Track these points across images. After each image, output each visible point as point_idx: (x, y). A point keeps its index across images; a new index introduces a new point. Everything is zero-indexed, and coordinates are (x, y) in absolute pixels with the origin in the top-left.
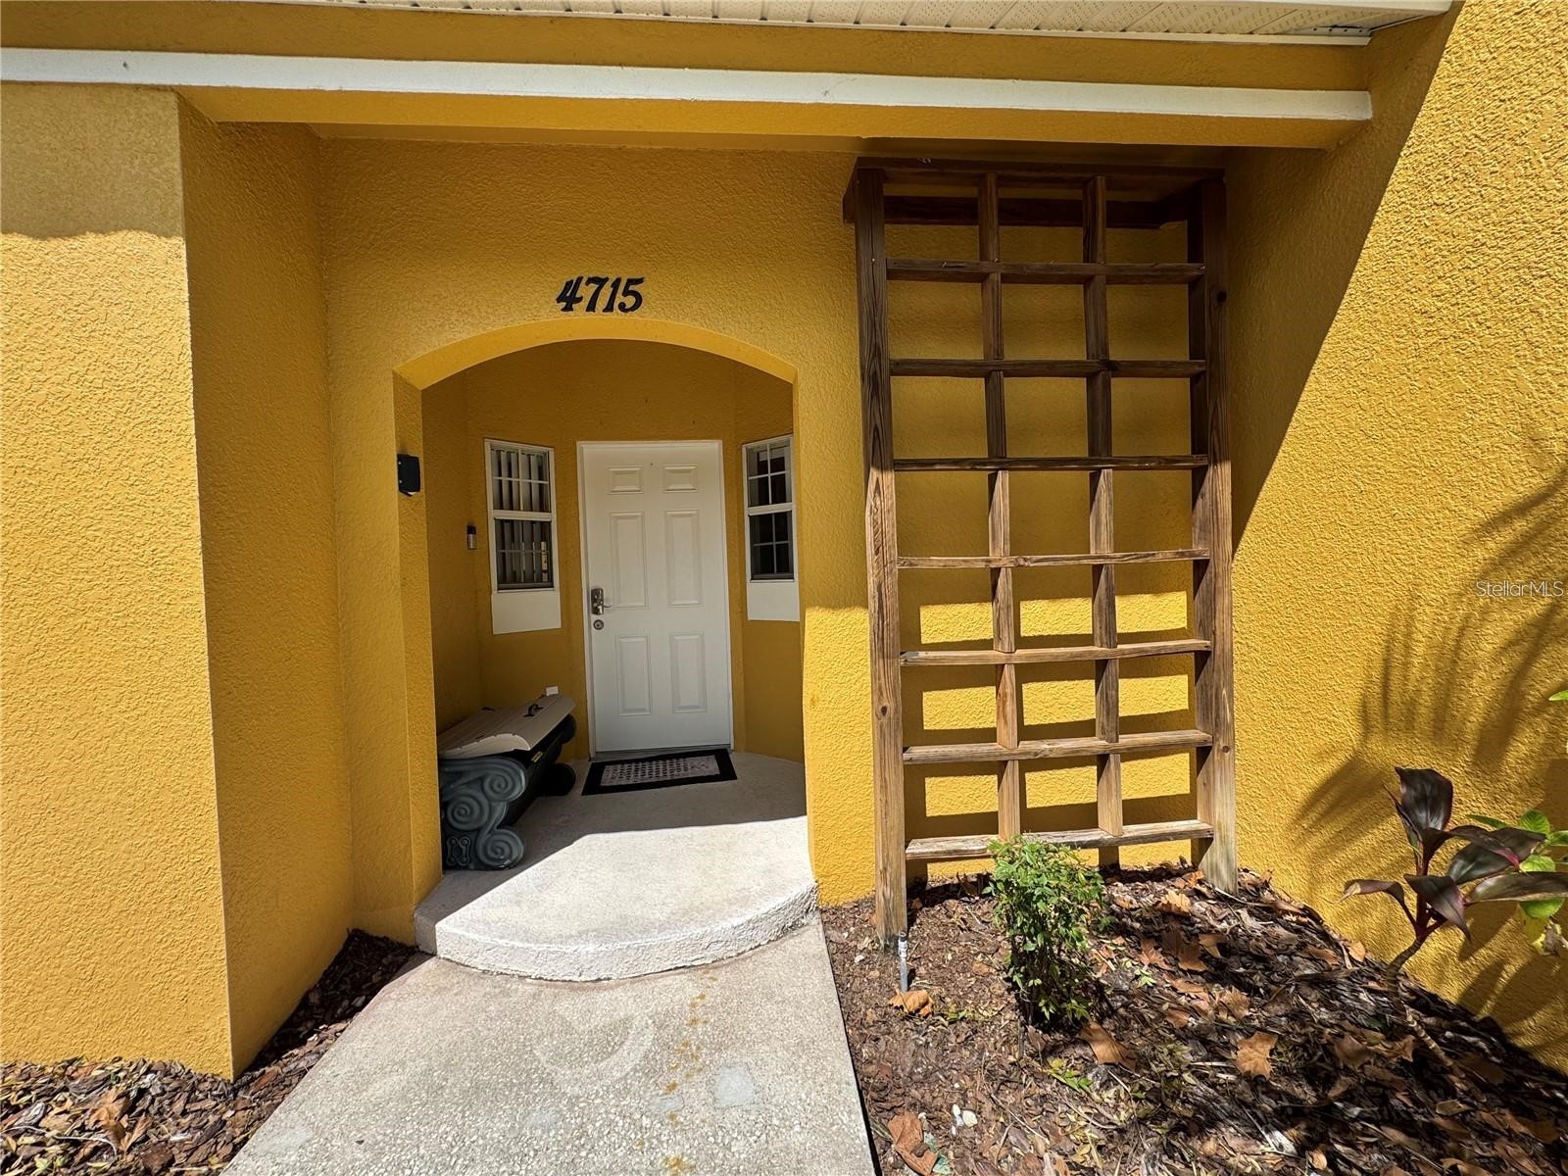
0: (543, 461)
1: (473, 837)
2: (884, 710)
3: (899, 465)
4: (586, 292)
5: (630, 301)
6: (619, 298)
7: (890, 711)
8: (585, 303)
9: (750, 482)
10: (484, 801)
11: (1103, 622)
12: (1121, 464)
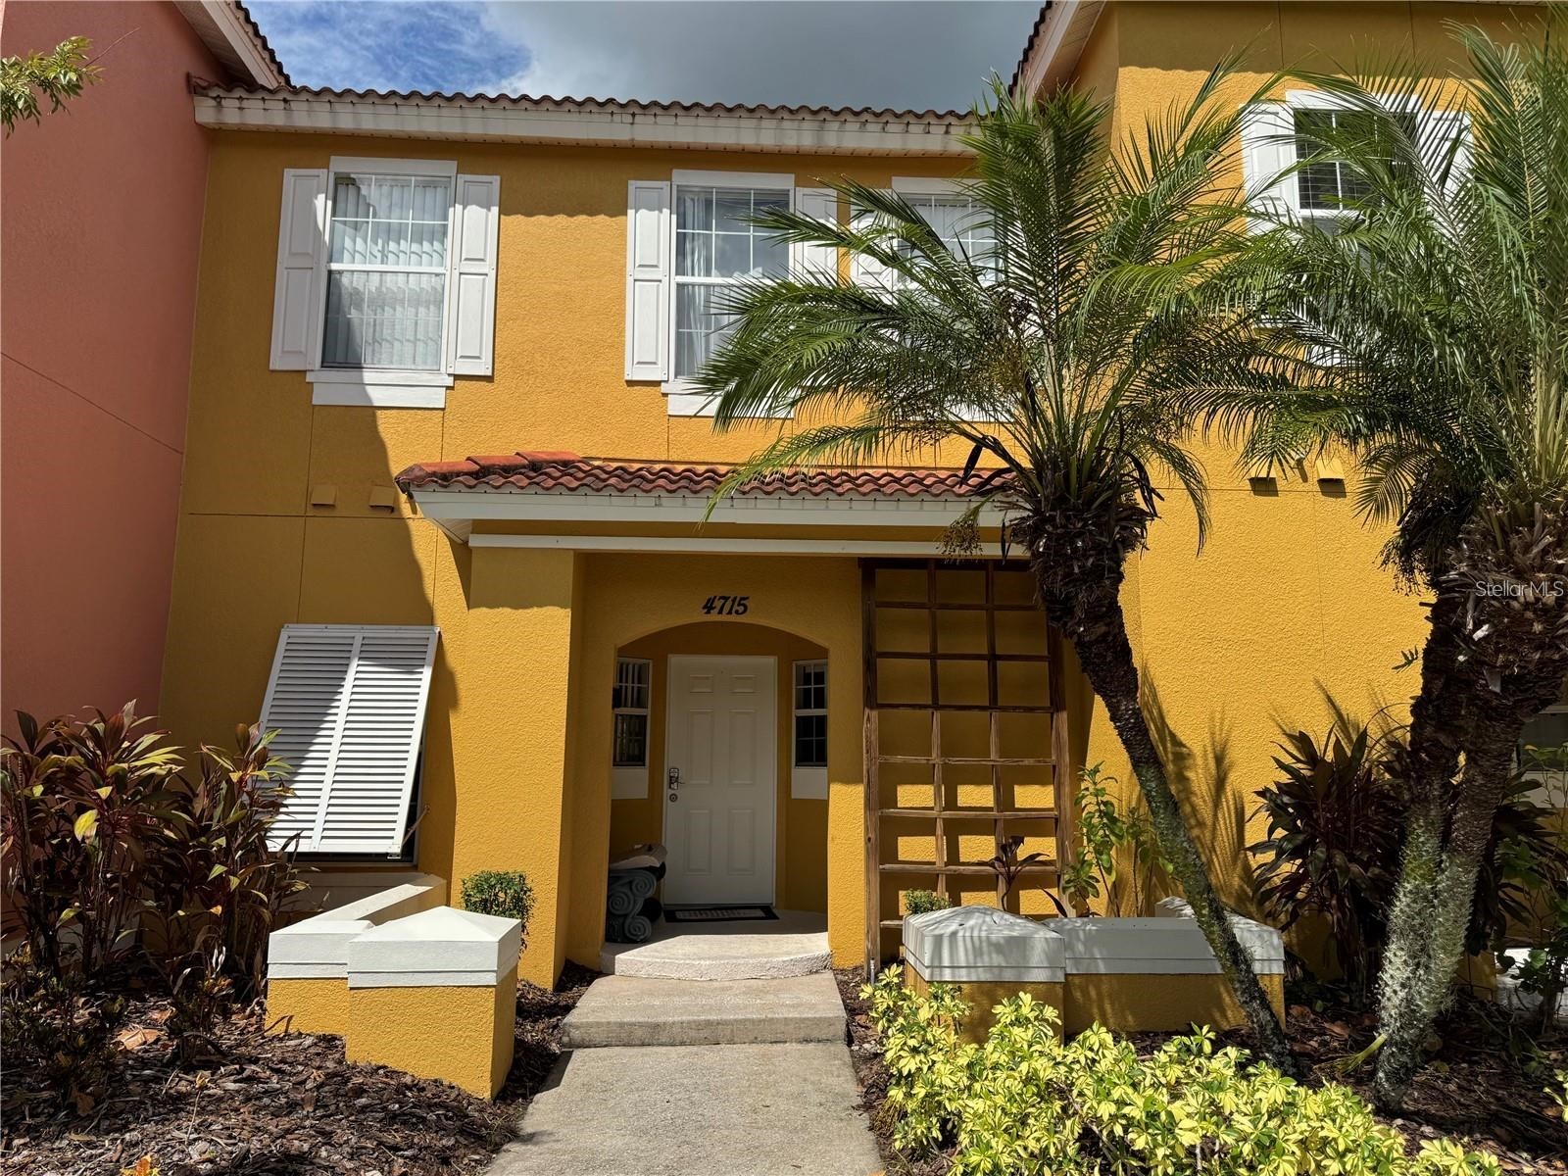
0: (643, 669)
1: (621, 920)
2: (869, 839)
3: (879, 706)
4: (718, 604)
5: (741, 609)
6: (736, 607)
7: (873, 840)
8: (717, 610)
9: (797, 690)
10: (632, 897)
11: (1005, 799)
12: (1003, 709)
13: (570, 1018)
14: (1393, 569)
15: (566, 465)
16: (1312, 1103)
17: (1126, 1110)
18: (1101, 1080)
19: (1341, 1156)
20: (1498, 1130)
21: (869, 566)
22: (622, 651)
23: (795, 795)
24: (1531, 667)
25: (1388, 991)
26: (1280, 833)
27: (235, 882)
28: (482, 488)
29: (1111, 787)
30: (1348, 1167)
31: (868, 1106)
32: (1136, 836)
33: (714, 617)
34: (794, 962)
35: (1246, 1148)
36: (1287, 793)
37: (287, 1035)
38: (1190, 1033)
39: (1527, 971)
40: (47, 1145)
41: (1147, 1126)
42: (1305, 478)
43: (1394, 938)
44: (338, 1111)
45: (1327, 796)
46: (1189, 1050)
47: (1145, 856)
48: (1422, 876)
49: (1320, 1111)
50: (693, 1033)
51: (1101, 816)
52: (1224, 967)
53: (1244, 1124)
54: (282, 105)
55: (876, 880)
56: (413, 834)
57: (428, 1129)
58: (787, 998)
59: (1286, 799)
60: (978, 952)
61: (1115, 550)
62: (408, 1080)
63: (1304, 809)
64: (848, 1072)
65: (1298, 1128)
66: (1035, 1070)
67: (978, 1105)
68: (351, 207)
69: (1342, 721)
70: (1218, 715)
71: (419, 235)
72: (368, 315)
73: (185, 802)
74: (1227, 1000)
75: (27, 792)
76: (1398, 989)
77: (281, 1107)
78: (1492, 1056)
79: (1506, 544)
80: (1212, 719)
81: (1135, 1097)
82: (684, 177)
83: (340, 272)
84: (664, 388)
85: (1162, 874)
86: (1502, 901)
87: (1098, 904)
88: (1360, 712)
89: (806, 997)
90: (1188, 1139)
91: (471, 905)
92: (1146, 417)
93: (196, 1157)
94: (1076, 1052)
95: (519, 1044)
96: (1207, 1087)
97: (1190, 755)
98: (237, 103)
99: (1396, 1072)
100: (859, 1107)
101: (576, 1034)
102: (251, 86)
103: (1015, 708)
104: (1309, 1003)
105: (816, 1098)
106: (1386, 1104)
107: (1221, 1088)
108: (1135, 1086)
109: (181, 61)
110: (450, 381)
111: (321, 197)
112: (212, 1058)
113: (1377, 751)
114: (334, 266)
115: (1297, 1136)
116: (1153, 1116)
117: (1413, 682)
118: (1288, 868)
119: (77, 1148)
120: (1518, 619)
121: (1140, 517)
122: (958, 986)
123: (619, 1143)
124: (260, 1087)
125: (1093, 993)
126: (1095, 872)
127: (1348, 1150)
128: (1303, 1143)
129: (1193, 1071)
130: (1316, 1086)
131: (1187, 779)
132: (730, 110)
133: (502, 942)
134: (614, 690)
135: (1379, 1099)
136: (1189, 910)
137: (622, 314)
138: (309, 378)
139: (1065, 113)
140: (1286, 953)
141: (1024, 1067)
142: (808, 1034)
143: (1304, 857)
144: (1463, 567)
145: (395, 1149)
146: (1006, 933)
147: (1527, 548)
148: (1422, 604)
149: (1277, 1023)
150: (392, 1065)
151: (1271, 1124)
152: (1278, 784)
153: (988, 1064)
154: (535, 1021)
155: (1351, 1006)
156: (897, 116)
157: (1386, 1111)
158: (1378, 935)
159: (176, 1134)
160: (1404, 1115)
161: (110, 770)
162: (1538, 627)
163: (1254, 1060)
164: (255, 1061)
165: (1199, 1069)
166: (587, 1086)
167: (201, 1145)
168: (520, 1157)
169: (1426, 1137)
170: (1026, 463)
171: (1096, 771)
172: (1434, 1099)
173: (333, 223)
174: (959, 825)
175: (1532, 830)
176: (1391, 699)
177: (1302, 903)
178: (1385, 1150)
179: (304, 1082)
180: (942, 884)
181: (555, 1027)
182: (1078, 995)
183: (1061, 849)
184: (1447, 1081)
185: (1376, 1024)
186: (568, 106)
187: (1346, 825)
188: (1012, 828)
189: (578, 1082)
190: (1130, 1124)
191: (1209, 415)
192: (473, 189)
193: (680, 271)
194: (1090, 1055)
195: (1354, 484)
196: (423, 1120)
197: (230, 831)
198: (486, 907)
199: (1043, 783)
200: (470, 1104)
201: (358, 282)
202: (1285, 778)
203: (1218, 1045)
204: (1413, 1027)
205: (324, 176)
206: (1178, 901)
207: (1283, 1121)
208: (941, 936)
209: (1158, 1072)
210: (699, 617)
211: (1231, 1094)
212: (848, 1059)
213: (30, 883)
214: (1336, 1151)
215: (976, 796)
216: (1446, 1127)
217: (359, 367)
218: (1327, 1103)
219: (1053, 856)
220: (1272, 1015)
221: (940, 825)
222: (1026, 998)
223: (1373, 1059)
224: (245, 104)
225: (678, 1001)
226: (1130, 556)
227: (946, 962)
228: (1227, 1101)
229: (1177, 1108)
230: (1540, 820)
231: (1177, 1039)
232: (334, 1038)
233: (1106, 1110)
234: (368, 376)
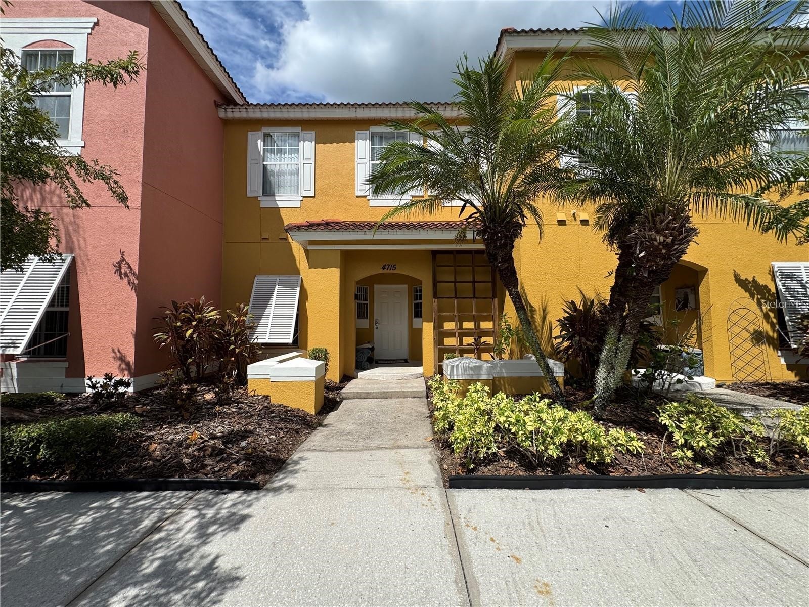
0: (366, 289)
1: (360, 363)
2: (435, 339)
3: (438, 298)
4: (387, 267)
5: (394, 268)
6: (392, 268)
8: (386, 269)
9: (414, 295)
10: (363, 356)
11: (477, 326)
12: (477, 298)
13: (342, 391)
14: (606, 243)
15: (338, 223)
16: (573, 417)
17: (509, 419)
18: (501, 410)
19: (583, 434)
20: (634, 425)
21: (435, 253)
22: (358, 283)
23: (414, 326)
24: (660, 267)
25: (599, 381)
26: (564, 333)
27: (237, 350)
28: (310, 230)
29: (509, 320)
30: (585, 438)
31: (431, 417)
32: (517, 335)
33: (385, 271)
34: (412, 375)
35: (550, 432)
36: (567, 320)
37: (254, 395)
38: (532, 394)
39: (643, 375)
40: (174, 427)
41: (516, 424)
42: (576, 220)
43: (601, 364)
44: (265, 418)
45: (580, 320)
46: (532, 400)
47: (520, 341)
48: (612, 344)
49: (576, 420)
50: (379, 395)
51: (507, 328)
52: (544, 374)
53: (549, 424)
54: (245, 110)
55: (437, 351)
56: (297, 337)
57: (293, 423)
58: (409, 385)
59: (566, 322)
60: (465, 370)
61: (511, 237)
62: (289, 409)
63: (572, 325)
64: (426, 407)
65: (568, 425)
66: (480, 406)
67: (461, 417)
68: (269, 144)
69: (585, 299)
70: (544, 297)
71: (290, 152)
72: (276, 179)
73: (222, 327)
74: (545, 384)
75: (175, 324)
76: (602, 380)
77: (248, 416)
78: (631, 401)
79: (654, 220)
80: (542, 298)
81: (512, 415)
82: (374, 129)
83: (267, 165)
84: (368, 198)
85: (525, 346)
86: (637, 353)
87: (505, 356)
88: (591, 295)
89: (415, 385)
90: (530, 429)
91: (311, 358)
92: (523, 194)
93: (217, 431)
94: (494, 401)
95: (326, 398)
96: (537, 411)
97: (535, 310)
98: (231, 110)
99: (601, 407)
100: (427, 417)
101: (344, 395)
102: (236, 104)
103: (481, 298)
104: (572, 386)
105: (415, 414)
106: (597, 417)
107: (542, 412)
108: (512, 411)
109: (212, 96)
110: (302, 198)
111: (260, 140)
112: (228, 402)
113: (596, 308)
114: (265, 163)
115: (568, 428)
116: (518, 421)
117: (612, 281)
118: (566, 344)
119: (182, 428)
120: (657, 249)
121: (520, 226)
122: (458, 381)
123: (352, 427)
124: (243, 410)
125: (502, 382)
126: (504, 346)
127: (585, 432)
128: (570, 430)
129: (533, 407)
130: (574, 411)
131: (534, 318)
132: (387, 105)
133: (316, 368)
134: (355, 294)
135: (595, 415)
136: (534, 357)
137: (354, 174)
138: (259, 199)
139: (492, 67)
140: (565, 370)
141: (476, 405)
142: (414, 395)
143: (572, 340)
144: (637, 231)
145: (281, 429)
146: (474, 364)
147: (662, 222)
148: (616, 254)
149: (561, 391)
150: (285, 404)
151: (559, 424)
152: (564, 317)
153: (464, 404)
154: (332, 392)
155: (585, 386)
156: (442, 105)
157: (597, 419)
158: (596, 364)
159: (213, 424)
160: (602, 420)
161: (196, 317)
162: (664, 251)
163: (553, 403)
164: (242, 403)
165: (535, 406)
166: (345, 411)
167: (220, 428)
168: (321, 432)
169: (611, 427)
170: (482, 209)
171: (505, 315)
172: (613, 415)
173: (264, 149)
174: (463, 334)
175: (648, 331)
176: (601, 291)
177: (570, 354)
178: (598, 432)
179: (256, 409)
180: (457, 352)
181: (338, 393)
182: (497, 383)
183: (495, 341)
184: (617, 409)
185: (594, 391)
186: (335, 106)
187: (586, 329)
188: (478, 334)
189: (343, 409)
190: (510, 424)
191: (544, 194)
192: (307, 136)
193: (373, 160)
194: (498, 401)
195: (592, 221)
196: (292, 420)
197: (236, 336)
198: (316, 358)
199: (490, 321)
200: (308, 415)
201: (273, 168)
202: (567, 315)
203: (541, 398)
204: (608, 392)
205: (260, 134)
206: (530, 355)
207: (563, 423)
208: (453, 366)
209: (521, 407)
210: (382, 271)
211: (545, 414)
212: (426, 403)
213: (179, 351)
214: (581, 432)
215: (468, 325)
216: (618, 424)
217: (274, 195)
218: (578, 417)
219: (492, 343)
220: (560, 389)
221: (457, 334)
222: (479, 384)
223: (593, 402)
224: (234, 110)
225: (376, 386)
226: (517, 240)
227: (455, 373)
228: (544, 416)
229: (526, 419)
230: (651, 327)
231: (528, 396)
232: (268, 396)
233: (502, 419)
234: (277, 198)
